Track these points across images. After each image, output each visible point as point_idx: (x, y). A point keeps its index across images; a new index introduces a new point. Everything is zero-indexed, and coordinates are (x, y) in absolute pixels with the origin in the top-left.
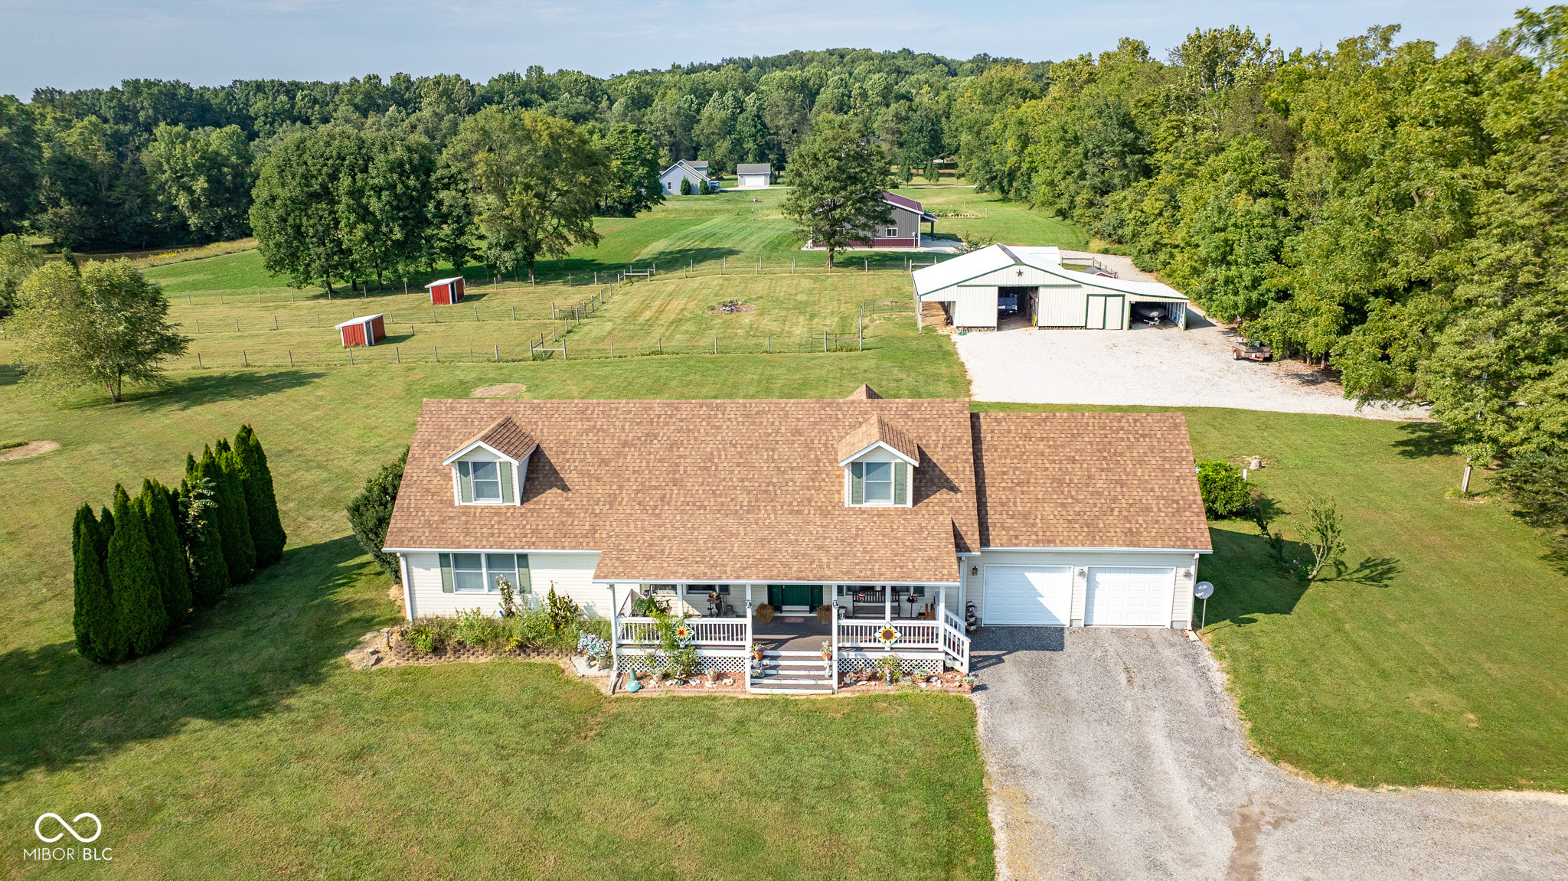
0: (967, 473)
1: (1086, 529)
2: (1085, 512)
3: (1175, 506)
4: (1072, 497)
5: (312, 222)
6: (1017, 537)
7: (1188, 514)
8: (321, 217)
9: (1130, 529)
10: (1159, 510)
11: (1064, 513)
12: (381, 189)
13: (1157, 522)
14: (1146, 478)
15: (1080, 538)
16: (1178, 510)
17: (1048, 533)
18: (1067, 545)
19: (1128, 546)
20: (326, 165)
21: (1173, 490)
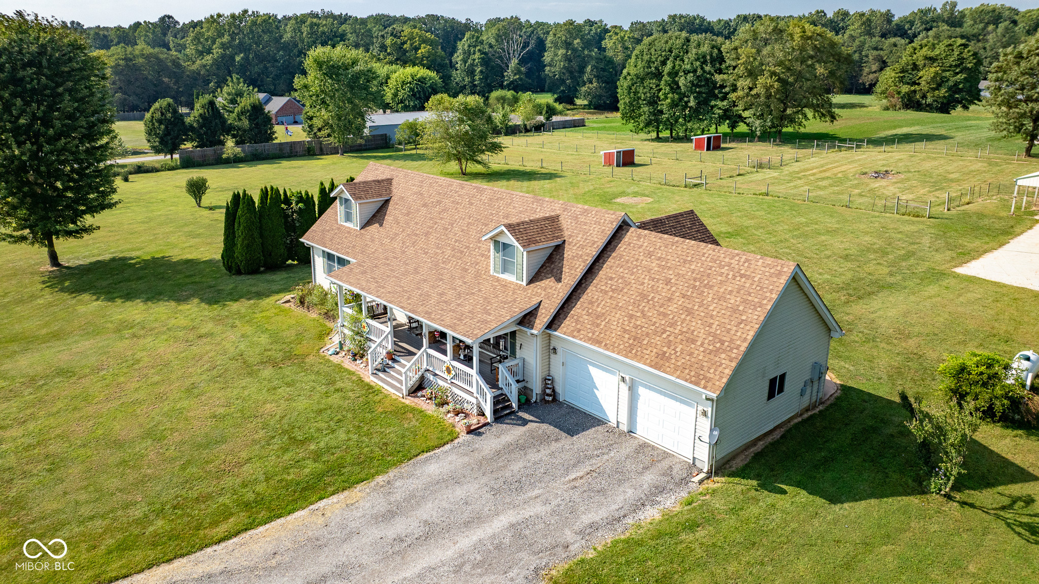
1: (631, 342)
2: (642, 327)
3: (718, 345)
4: (643, 312)
6: (579, 331)
7: (723, 356)
8: (651, 88)
9: (665, 353)
10: (702, 345)
11: (626, 323)
12: (689, 72)
13: (691, 354)
14: (714, 313)
15: (622, 347)
16: (718, 350)
18: (608, 349)
19: (651, 366)
20: (661, 55)
21: (729, 331)
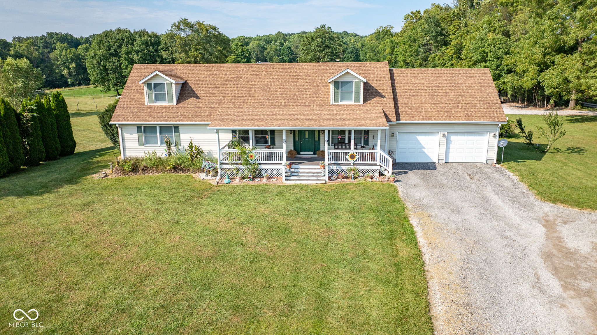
0: (389, 90)
3: (488, 104)
5: (110, 64)
6: (413, 117)
7: (494, 107)
8: (114, 63)
9: (467, 114)
10: (481, 106)
11: (435, 107)
12: (139, 52)
14: (473, 93)
15: (444, 117)
17: (428, 116)
18: (438, 120)
20: (117, 42)
21: (487, 98)
